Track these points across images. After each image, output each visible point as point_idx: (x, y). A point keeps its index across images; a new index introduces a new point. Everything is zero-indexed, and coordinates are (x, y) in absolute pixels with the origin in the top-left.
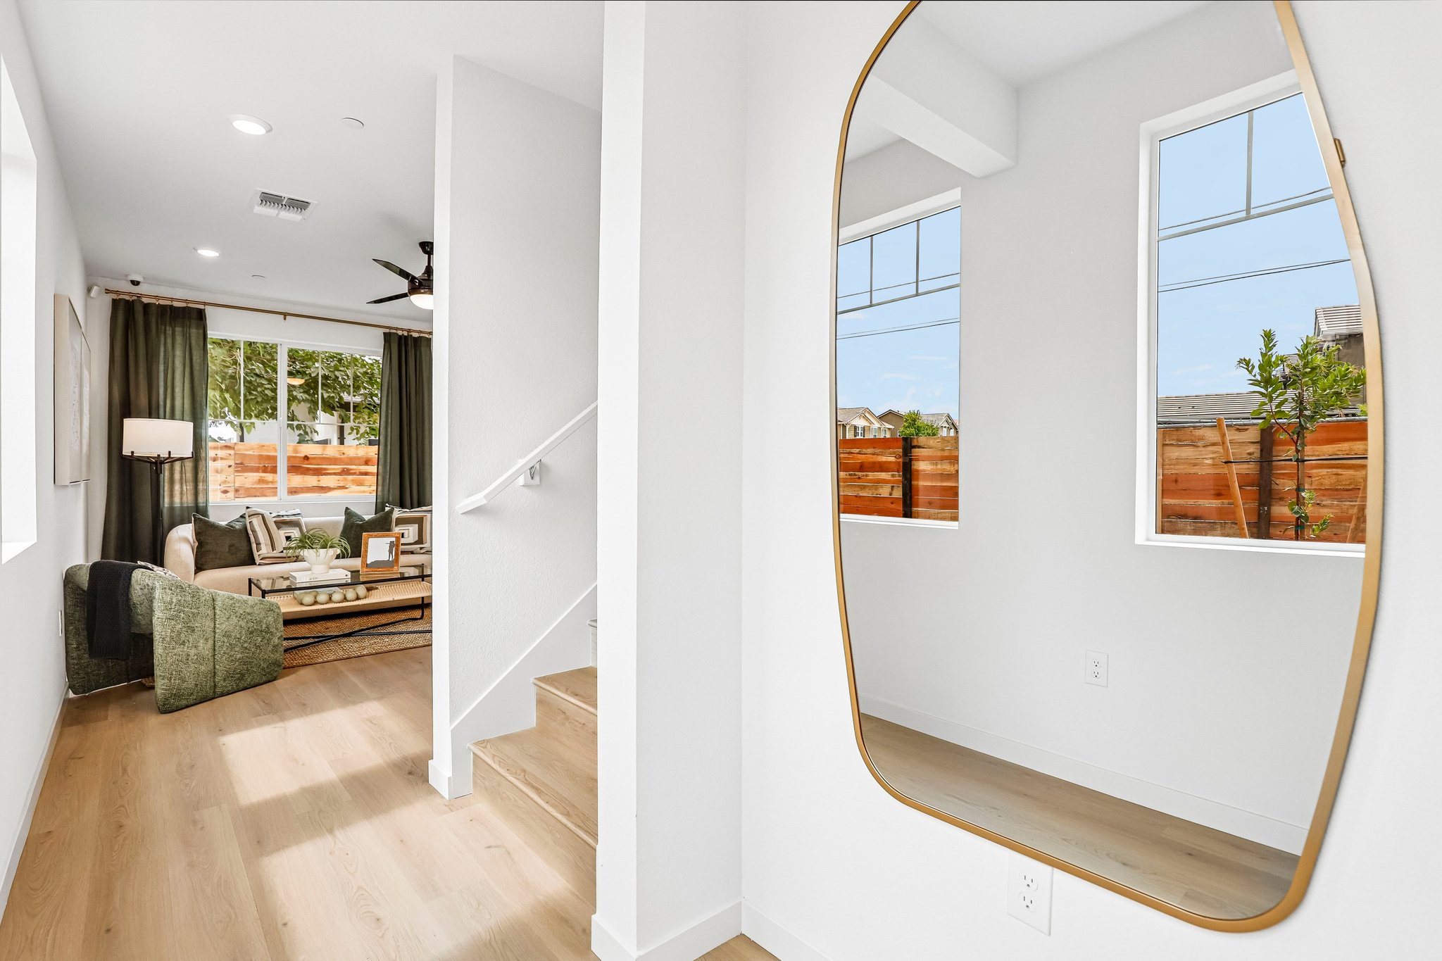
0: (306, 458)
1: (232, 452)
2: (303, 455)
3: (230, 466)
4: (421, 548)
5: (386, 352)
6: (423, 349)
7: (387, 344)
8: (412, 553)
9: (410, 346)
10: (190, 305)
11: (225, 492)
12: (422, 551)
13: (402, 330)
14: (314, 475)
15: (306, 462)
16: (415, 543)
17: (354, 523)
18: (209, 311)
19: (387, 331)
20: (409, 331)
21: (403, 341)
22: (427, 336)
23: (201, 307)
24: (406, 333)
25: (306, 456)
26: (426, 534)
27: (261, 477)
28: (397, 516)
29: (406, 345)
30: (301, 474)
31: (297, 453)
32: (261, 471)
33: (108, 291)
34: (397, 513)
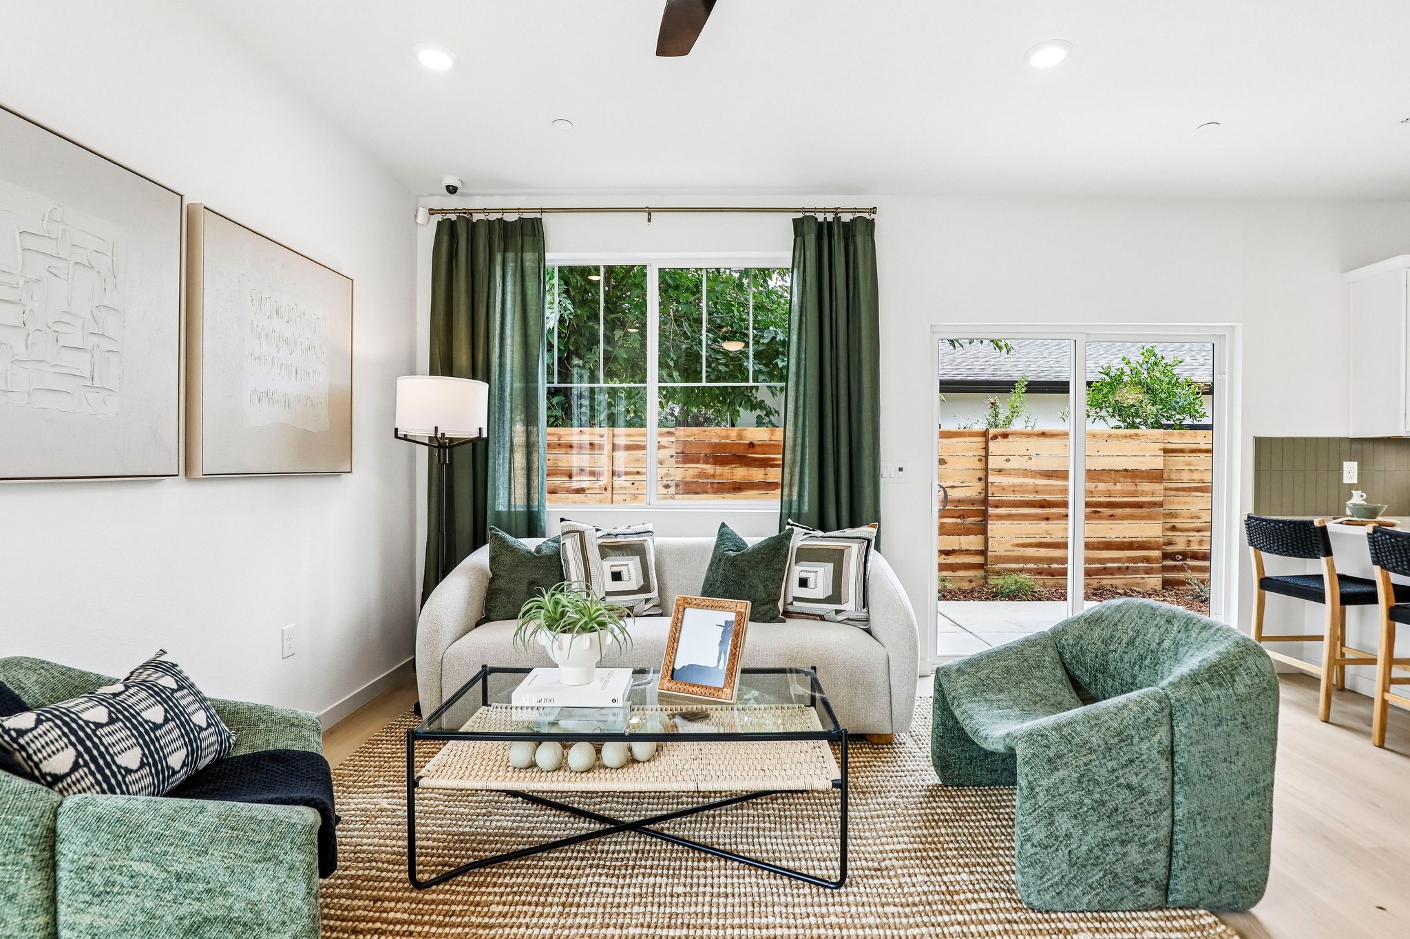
0: (752, 445)
1: (673, 439)
2: (748, 442)
3: (672, 456)
4: (838, 612)
5: (797, 254)
6: (859, 240)
7: (799, 239)
8: (822, 618)
9: (836, 236)
10: (525, 216)
11: (667, 487)
12: (840, 618)
13: (825, 210)
14: (760, 466)
15: (751, 450)
16: (827, 600)
17: (723, 555)
18: (549, 221)
19: (800, 215)
20: (836, 211)
21: (825, 231)
22: (866, 215)
23: (538, 215)
24: (830, 217)
25: (751, 443)
26: (847, 584)
27: (702, 469)
28: (799, 544)
29: (830, 236)
30: (746, 465)
31: (741, 439)
32: (701, 461)
33: (432, 212)
34: (800, 538)
